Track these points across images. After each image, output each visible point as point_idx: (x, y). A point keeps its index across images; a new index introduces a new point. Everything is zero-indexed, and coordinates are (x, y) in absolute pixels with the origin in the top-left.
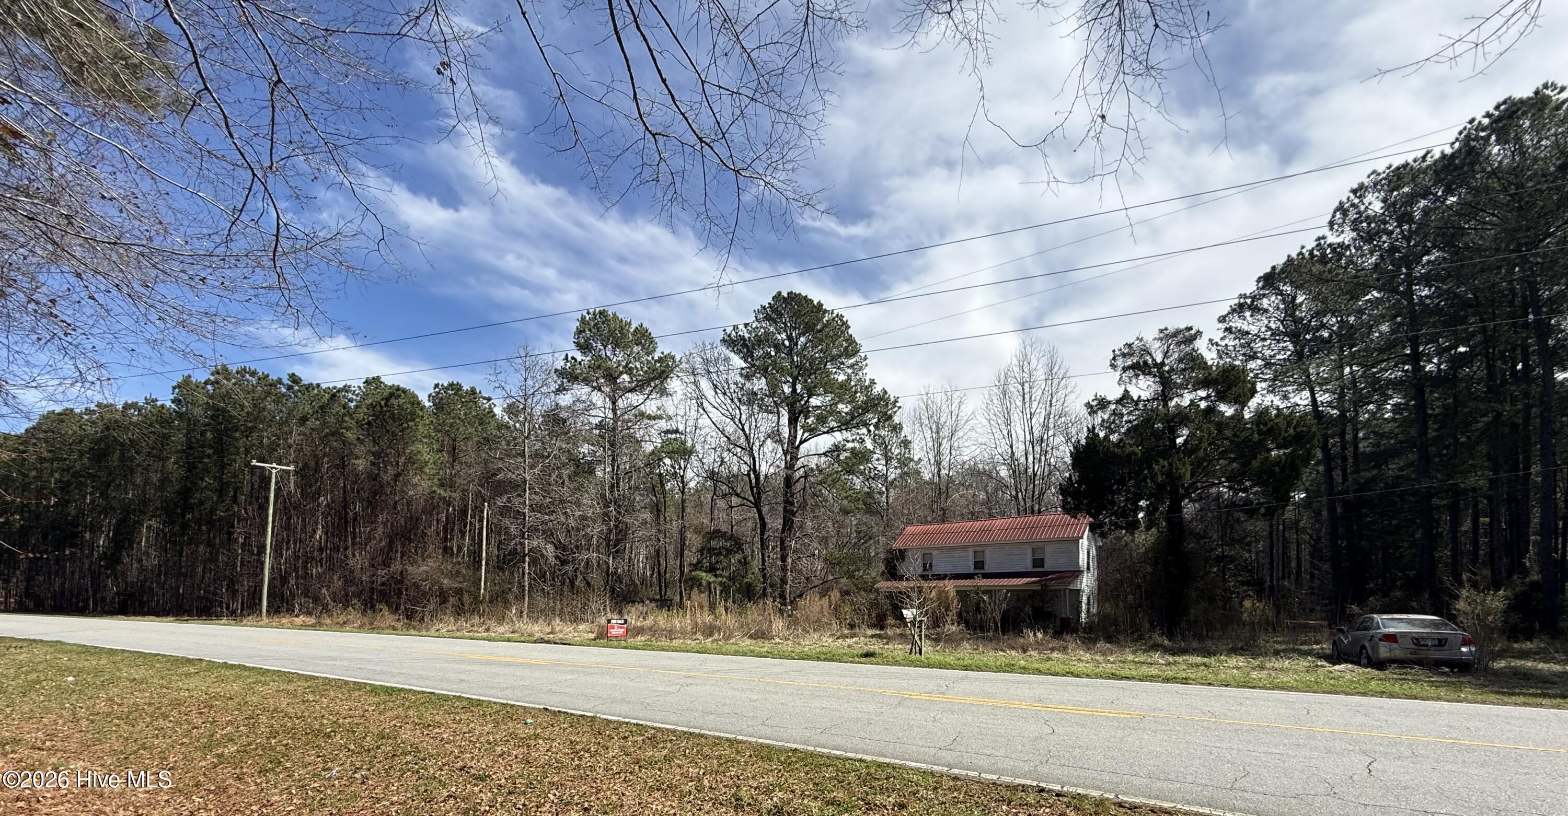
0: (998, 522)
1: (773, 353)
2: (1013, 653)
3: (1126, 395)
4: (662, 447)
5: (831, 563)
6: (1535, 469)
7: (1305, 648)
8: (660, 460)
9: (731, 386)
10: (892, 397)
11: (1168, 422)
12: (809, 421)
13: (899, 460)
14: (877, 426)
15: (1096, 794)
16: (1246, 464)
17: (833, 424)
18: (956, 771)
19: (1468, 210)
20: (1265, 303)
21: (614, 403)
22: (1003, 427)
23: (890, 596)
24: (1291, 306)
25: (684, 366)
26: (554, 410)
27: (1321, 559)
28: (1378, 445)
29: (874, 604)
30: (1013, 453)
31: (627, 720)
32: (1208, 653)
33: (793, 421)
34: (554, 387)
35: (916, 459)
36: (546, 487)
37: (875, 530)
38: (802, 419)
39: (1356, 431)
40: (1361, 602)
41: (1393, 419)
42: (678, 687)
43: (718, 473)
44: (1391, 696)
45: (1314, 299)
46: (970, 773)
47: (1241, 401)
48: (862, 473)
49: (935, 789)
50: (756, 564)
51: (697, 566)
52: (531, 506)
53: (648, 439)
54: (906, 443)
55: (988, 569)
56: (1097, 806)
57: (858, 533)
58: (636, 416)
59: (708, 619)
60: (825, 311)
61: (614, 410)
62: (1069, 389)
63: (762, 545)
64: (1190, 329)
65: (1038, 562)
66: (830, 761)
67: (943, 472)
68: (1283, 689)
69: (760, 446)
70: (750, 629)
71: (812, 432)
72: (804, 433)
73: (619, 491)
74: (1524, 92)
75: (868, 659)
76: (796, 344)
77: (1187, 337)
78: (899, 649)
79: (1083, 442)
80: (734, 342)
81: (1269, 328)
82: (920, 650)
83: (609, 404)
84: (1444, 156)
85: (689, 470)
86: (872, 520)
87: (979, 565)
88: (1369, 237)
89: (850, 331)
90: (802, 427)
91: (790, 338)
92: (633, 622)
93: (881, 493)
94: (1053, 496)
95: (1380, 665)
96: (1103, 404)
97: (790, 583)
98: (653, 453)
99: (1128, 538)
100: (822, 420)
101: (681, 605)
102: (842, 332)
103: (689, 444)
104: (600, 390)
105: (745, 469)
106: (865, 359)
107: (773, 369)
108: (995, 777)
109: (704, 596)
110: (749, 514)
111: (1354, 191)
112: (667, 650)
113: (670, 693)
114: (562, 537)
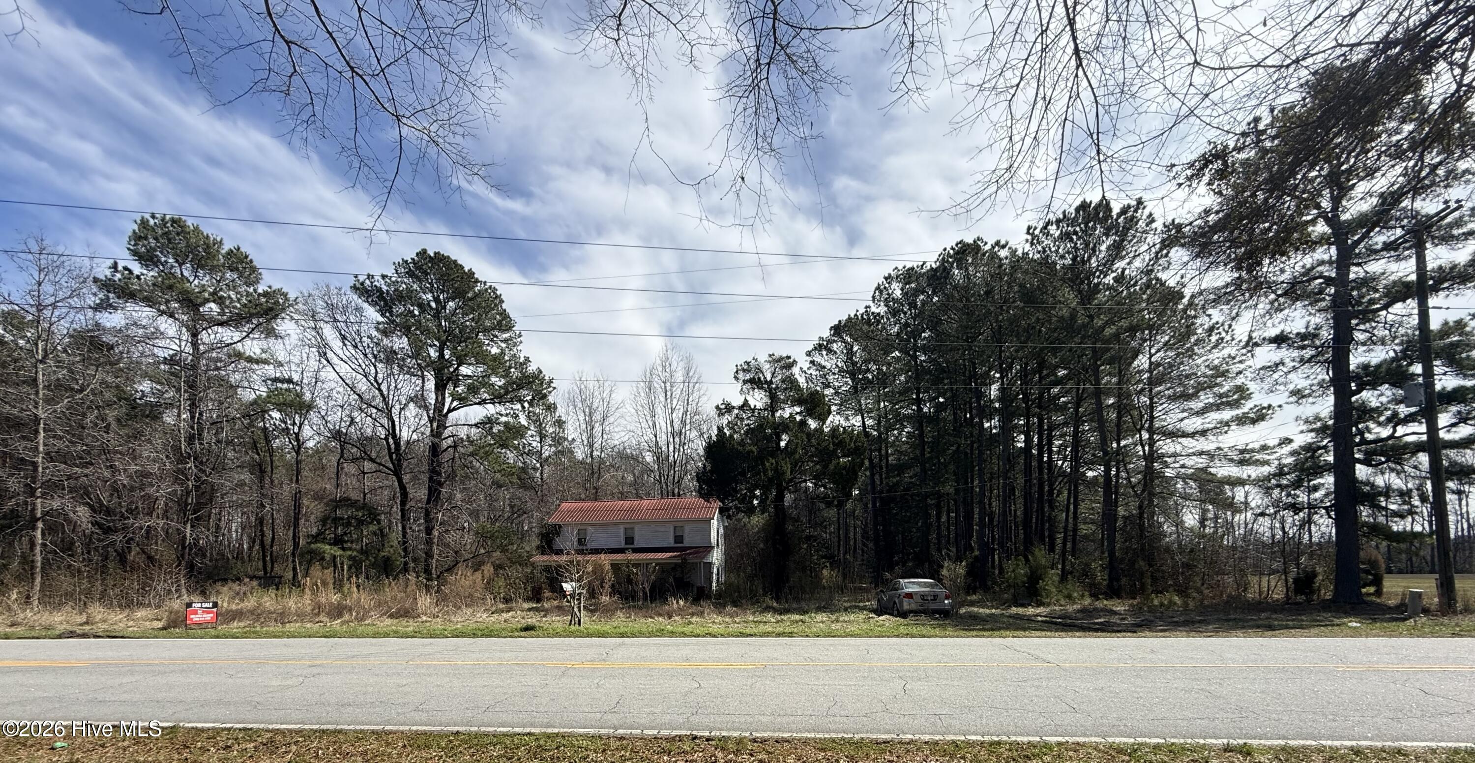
0: (645, 503)
1: (416, 313)
2: (661, 619)
3: (746, 403)
4: (269, 397)
5: (483, 536)
6: (976, 483)
7: (861, 604)
8: (265, 411)
9: (364, 339)
10: (547, 378)
11: (775, 429)
12: (459, 389)
13: (553, 439)
14: (531, 403)
15: (736, 734)
16: (826, 467)
17: (486, 396)
18: (621, 732)
19: (944, 307)
20: (835, 346)
21: (195, 335)
22: (648, 418)
23: (547, 569)
24: (850, 353)
25: (300, 306)
26: (92, 330)
27: (868, 539)
28: (899, 459)
29: (529, 579)
30: (657, 442)
31: (229, 726)
32: (804, 612)
33: (440, 387)
34: (91, 300)
35: (570, 439)
36: (77, 431)
37: (529, 504)
38: (450, 387)
39: (887, 448)
40: (891, 569)
41: (907, 443)
42: (301, 679)
43: (346, 434)
44: (913, 636)
45: (864, 350)
46: (634, 732)
47: (822, 418)
48: (516, 448)
49: (604, 750)
50: (395, 537)
51: (317, 538)
52: (47, 453)
53: (246, 384)
54: (560, 423)
55: (636, 545)
56: (738, 744)
57: (512, 507)
58: (229, 356)
59: (335, 598)
60: (477, 281)
61: (195, 345)
62: (702, 392)
63: (403, 516)
64: (789, 357)
65: (679, 539)
66: (498, 739)
67: (595, 453)
68: (852, 636)
69: (401, 409)
70: (390, 608)
71: (463, 401)
72: (453, 401)
73: (201, 444)
74: (970, 240)
75: (528, 633)
76: (444, 308)
77: (786, 363)
78: (557, 621)
79: (714, 438)
80: (365, 291)
81: (837, 366)
82: (579, 621)
83: (186, 336)
84: (932, 268)
85: (307, 427)
86: (526, 495)
87: (629, 540)
88: (894, 313)
89: (504, 306)
90: (452, 395)
91: (437, 300)
92: (225, 605)
93: (535, 469)
94: (690, 483)
95: (903, 615)
96: (729, 408)
97: (436, 557)
98: (255, 402)
99: (746, 520)
100: (473, 390)
101: (295, 583)
102: (496, 305)
103: (308, 396)
104: (171, 316)
105: (382, 433)
106: (520, 336)
107: (417, 329)
108: (655, 732)
109: (329, 572)
110: (386, 482)
111: (886, 278)
112: (279, 637)
113: (288, 687)
114: (104, 498)
